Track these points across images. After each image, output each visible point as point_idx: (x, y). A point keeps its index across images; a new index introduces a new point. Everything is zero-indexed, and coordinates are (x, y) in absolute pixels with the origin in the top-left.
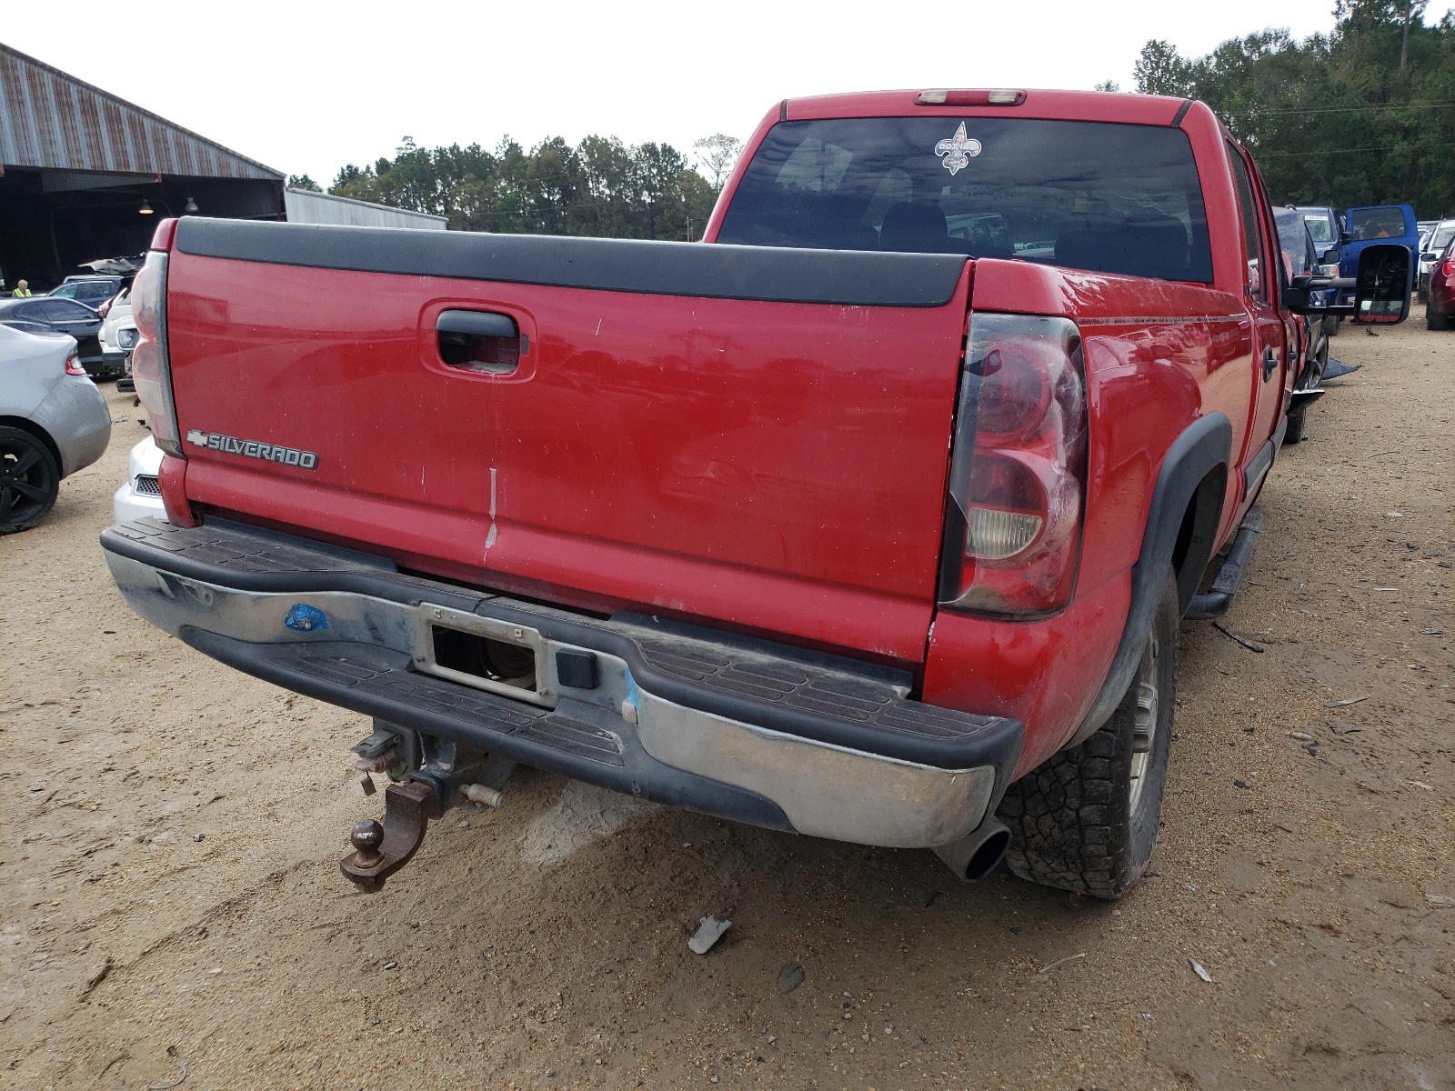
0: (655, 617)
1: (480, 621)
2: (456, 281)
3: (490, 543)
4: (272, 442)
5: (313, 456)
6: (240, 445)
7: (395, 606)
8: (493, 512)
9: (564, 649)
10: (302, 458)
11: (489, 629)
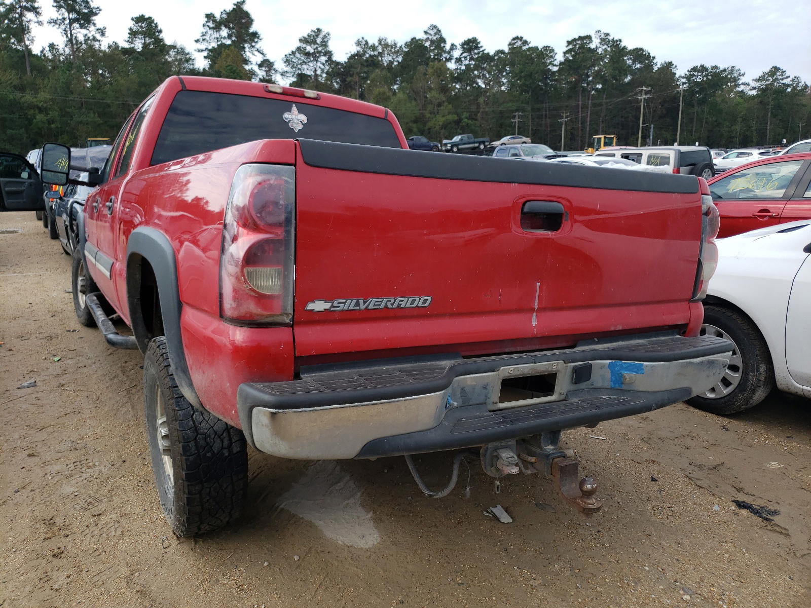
0: (596, 339)
1: (535, 367)
2: (532, 186)
3: (534, 323)
4: (395, 295)
5: (430, 299)
6: (365, 303)
7: (484, 376)
8: (536, 306)
9: (576, 366)
10: (422, 301)
11: (539, 369)
